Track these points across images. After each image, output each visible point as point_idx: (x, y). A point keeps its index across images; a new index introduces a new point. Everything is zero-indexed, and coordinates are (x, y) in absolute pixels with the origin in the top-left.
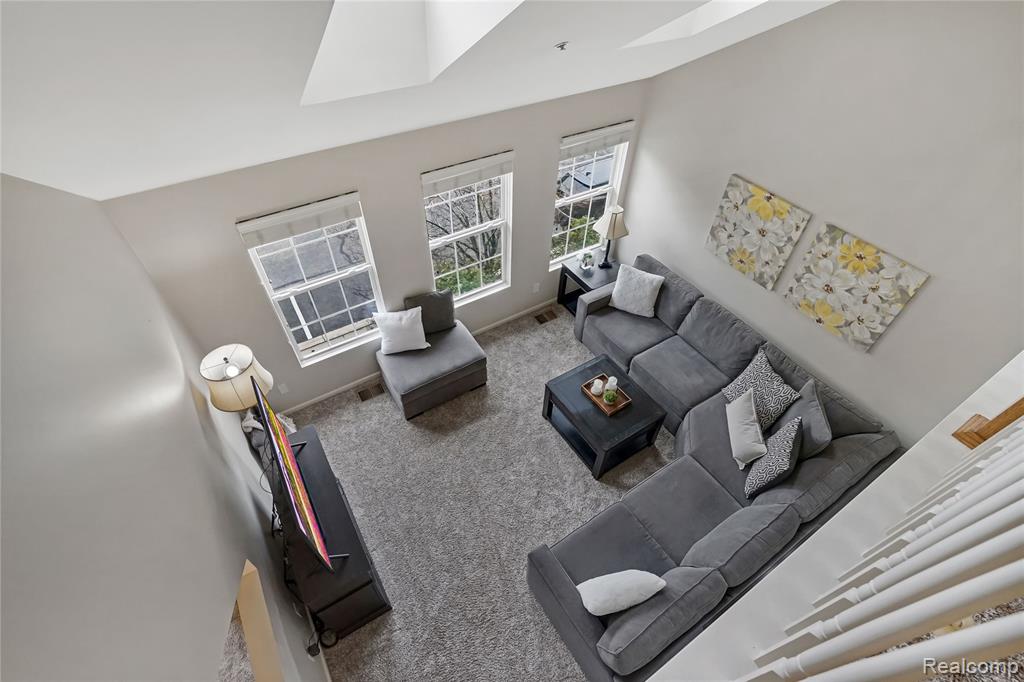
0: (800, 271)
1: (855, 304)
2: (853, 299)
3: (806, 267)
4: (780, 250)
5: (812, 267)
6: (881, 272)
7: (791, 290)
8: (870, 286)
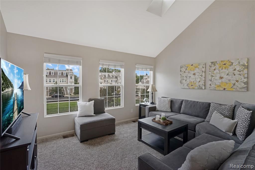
0: (210, 78)
1: (232, 77)
2: (231, 76)
3: (211, 76)
4: (201, 76)
5: (213, 75)
6: (233, 64)
7: (210, 85)
8: (233, 70)
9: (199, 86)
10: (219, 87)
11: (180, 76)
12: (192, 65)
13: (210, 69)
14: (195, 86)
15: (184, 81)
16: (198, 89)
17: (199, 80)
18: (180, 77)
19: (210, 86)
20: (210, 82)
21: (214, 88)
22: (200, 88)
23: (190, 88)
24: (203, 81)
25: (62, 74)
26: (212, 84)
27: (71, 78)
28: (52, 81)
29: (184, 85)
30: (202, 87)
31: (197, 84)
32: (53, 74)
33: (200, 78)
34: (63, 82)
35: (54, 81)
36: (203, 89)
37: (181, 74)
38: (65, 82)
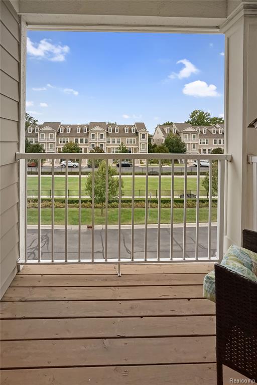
25: (130, 131)
27: (143, 136)
28: (116, 141)
32: (117, 132)
34: (131, 142)
35: (118, 142)
38: (134, 142)
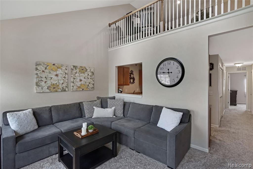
9: (63, 88)
10: (79, 88)
11: (36, 76)
12: (54, 65)
13: (72, 72)
14: (58, 88)
15: (43, 84)
16: (61, 91)
17: (62, 82)
18: (36, 78)
19: (73, 88)
20: (72, 84)
21: (76, 89)
22: (64, 90)
23: (52, 91)
24: (66, 83)
26: (74, 86)
29: (42, 88)
30: (65, 89)
31: (61, 86)
33: (64, 80)
36: (66, 91)
37: (37, 74)
